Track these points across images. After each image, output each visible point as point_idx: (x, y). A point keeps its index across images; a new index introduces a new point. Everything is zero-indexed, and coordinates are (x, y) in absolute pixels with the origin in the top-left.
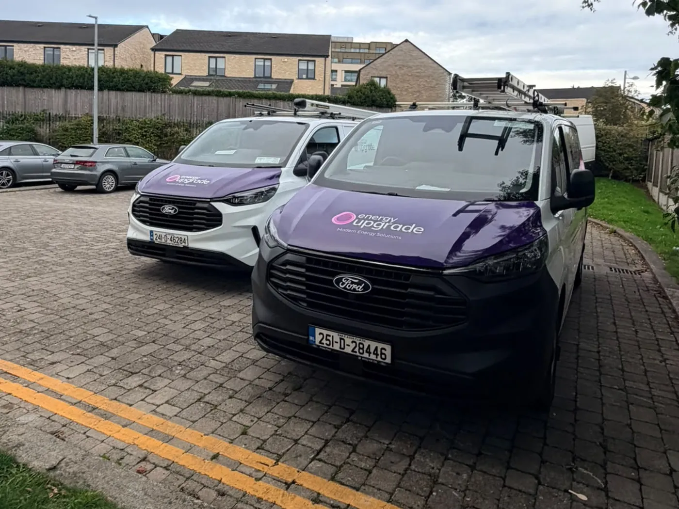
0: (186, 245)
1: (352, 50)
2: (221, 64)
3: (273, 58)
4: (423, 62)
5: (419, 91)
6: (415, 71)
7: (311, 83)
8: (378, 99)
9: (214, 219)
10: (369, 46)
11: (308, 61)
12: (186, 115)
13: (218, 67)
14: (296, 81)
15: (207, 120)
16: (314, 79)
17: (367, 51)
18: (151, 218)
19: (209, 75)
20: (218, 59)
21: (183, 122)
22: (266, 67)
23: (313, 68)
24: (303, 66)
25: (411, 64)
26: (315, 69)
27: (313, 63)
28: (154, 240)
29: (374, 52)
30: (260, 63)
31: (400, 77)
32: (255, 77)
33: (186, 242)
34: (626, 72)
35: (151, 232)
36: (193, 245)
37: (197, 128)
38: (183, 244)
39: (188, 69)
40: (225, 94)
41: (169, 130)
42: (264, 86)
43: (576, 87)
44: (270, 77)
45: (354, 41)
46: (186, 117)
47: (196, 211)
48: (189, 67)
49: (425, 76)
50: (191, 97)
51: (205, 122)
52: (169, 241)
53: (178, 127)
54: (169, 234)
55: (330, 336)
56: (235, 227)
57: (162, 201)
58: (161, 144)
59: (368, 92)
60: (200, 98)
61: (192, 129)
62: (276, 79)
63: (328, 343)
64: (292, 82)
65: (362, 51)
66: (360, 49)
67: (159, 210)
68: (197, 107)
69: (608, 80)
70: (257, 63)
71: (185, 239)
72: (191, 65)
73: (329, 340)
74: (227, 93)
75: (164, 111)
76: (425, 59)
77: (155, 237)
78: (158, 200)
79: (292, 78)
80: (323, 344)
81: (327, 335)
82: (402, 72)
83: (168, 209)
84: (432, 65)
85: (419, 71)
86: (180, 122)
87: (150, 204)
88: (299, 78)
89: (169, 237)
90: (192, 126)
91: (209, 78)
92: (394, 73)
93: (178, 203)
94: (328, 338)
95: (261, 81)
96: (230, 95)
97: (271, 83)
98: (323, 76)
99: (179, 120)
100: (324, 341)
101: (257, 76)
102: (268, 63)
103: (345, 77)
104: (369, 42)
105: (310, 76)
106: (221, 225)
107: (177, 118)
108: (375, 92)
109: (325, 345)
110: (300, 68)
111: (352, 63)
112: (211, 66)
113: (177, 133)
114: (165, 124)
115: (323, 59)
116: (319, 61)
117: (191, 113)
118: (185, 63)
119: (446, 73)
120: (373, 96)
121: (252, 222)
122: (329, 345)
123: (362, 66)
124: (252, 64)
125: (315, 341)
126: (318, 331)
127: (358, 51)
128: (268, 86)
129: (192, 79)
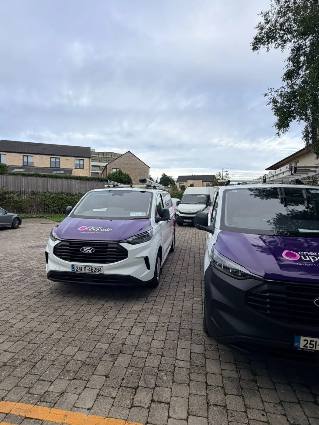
0: (102, 272)
1: (95, 156)
2: (30, 159)
3: (61, 157)
4: (137, 162)
5: (136, 176)
6: (133, 166)
7: (82, 171)
8: (124, 179)
9: (122, 254)
10: (103, 154)
11: (80, 160)
12: (18, 187)
13: (29, 161)
14: (73, 170)
15: (31, 190)
16: (83, 169)
17: (102, 156)
18: (71, 256)
19: (23, 165)
20: (29, 157)
21: (16, 191)
22: (57, 162)
23: (83, 163)
24: (77, 162)
25: (131, 163)
26: (84, 164)
27: (83, 161)
28: (75, 271)
29: (106, 157)
30: (54, 160)
31: (126, 169)
32: (51, 167)
33: (102, 270)
34: (223, 169)
35: (73, 266)
36: (106, 272)
37: (25, 194)
38: (100, 272)
39: (10, 162)
40: (41, 175)
41: (7, 195)
42: (56, 172)
43: (193, 175)
44: (60, 167)
45: (96, 151)
46: (18, 188)
47: (108, 249)
48: (10, 161)
49: (138, 169)
50: (21, 177)
51: (29, 191)
52: (87, 271)
53: (13, 194)
54: (88, 266)
55: (313, 341)
56: (135, 258)
57: (80, 244)
58: (2, 203)
59: (118, 176)
60: (26, 178)
61: (21, 195)
62: (63, 168)
63: (311, 346)
64: (72, 170)
65: (99, 156)
66: (98, 155)
67: (80, 250)
68: (24, 182)
69: (218, 172)
70: (52, 160)
71: (101, 269)
72: (12, 160)
73: (313, 344)
74: (42, 175)
75: (4, 184)
76: (138, 161)
77: (76, 269)
78: (77, 244)
79: (72, 168)
80: (307, 347)
81: (311, 341)
82: (127, 166)
83: (87, 250)
84: (141, 164)
85: (136, 166)
86: (14, 191)
87: (70, 247)
88: (75, 168)
89: (88, 268)
90: (21, 193)
91: (24, 167)
92: (124, 167)
93: (94, 245)
94: (312, 343)
95: (54, 169)
96: (44, 176)
97: (60, 170)
98: (88, 168)
99: (13, 190)
100: (308, 345)
101: (52, 166)
102: (58, 160)
103: (92, 169)
104: (103, 152)
105: (82, 167)
106: (127, 257)
107: (11, 189)
108: (122, 175)
109: (309, 348)
110: (76, 163)
111: (95, 162)
112: (24, 161)
113: (12, 197)
114: (5, 192)
115: (88, 159)
116: (86, 160)
117: (21, 186)
118: (8, 158)
119: (148, 168)
120: (121, 178)
121: (145, 254)
122: (313, 347)
123: (107, 163)
124: (49, 160)
125: (299, 346)
126: (302, 338)
127: (98, 156)
128: (58, 172)
129: (13, 167)
